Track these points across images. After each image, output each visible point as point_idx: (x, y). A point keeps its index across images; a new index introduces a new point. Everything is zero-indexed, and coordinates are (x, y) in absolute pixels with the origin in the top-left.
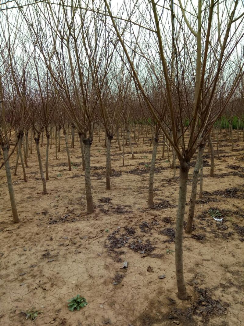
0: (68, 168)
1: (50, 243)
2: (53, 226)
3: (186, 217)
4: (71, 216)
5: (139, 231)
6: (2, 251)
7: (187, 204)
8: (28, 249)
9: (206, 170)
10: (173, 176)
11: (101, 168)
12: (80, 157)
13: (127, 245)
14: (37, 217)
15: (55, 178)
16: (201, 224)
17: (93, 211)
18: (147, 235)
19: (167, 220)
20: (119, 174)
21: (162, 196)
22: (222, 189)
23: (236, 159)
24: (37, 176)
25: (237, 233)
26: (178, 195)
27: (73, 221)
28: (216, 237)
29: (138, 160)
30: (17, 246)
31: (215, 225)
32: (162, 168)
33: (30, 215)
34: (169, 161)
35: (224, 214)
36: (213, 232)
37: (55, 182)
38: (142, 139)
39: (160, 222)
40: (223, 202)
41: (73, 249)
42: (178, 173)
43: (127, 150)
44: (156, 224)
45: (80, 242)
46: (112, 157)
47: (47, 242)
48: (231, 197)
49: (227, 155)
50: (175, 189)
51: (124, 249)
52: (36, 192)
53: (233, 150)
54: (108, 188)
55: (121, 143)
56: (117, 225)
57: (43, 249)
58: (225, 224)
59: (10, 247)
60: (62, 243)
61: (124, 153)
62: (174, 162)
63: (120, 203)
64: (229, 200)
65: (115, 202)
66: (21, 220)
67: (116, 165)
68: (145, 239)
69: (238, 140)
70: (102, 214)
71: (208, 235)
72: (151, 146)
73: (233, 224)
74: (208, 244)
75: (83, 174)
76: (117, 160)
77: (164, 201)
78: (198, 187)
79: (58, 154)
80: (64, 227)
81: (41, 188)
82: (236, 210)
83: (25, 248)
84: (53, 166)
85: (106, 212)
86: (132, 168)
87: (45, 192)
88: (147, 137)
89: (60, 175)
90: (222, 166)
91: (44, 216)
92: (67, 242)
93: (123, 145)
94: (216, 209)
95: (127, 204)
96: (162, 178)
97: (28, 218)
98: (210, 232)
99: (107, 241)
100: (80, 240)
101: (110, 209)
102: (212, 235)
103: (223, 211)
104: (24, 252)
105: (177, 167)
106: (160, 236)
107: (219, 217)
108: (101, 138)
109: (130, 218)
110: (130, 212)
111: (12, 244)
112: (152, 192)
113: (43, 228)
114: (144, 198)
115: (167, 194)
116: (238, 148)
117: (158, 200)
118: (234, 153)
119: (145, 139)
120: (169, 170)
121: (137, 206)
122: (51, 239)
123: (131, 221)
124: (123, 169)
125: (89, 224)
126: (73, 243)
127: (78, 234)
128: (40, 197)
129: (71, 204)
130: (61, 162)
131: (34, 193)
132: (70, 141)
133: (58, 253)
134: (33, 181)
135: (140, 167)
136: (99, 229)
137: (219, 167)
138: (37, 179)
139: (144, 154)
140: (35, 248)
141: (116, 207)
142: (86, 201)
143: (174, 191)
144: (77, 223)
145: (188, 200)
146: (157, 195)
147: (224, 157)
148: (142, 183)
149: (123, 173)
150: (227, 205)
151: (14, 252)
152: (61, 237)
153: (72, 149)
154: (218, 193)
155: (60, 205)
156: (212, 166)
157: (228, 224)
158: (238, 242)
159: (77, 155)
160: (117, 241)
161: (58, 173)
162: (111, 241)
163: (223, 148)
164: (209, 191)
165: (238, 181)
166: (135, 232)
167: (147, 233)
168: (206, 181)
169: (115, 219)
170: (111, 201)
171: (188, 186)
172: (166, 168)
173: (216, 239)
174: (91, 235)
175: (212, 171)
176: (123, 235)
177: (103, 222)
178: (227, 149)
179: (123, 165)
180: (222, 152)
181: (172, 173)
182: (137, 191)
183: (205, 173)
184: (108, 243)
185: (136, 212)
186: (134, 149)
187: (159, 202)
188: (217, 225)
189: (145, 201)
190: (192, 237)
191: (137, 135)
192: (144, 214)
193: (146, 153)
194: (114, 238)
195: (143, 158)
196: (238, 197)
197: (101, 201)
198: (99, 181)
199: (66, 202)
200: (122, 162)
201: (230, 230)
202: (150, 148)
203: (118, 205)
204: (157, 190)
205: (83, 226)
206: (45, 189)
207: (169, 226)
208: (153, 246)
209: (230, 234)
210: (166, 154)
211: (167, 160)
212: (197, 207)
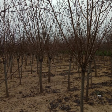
0: (30, 72)
1: (23, 106)
2: (24, 99)
3: (85, 94)
4: (33, 94)
5: (63, 101)
6: (2, 110)
7: (85, 89)
8: (13, 109)
9: (93, 74)
10: (78, 76)
11: (46, 73)
12: (36, 68)
13: (58, 107)
14: (17, 95)
15: (25, 77)
16: (92, 98)
17: (43, 92)
18: (67, 103)
19: (76, 96)
20: (54, 75)
21: (74, 85)
22: (101, 82)
23: (107, 69)
24: (16, 76)
25: (108, 101)
26: (81, 85)
27: (33, 96)
28: (98, 103)
29: (62, 69)
30: (8, 107)
31: (98, 98)
32: (73, 73)
33: (14, 94)
34: (76, 70)
35: (102, 93)
36: (97, 101)
37: (25, 79)
38: (64, 60)
39: (73, 97)
40: (101, 88)
41: (34, 109)
42: (81, 75)
43: (57, 64)
44: (71, 98)
45: (37, 106)
46: (51, 68)
47: (22, 106)
48: (105, 86)
49: (102, 67)
50: (80, 82)
51: (57, 109)
52: (16, 83)
53: (105, 65)
54: (49, 81)
55: (55, 61)
56: (54, 98)
57: (20, 109)
58: (102, 97)
59: (5, 108)
60: (28, 106)
61: (56, 66)
62: (79, 70)
63: (55, 88)
64: (104, 87)
65: (52, 88)
66: (10, 96)
67: (52, 71)
68: (66, 104)
69: (107, 61)
70: (47, 93)
71: (95, 102)
72: (68, 63)
73: (106, 98)
74: (95, 107)
75: (38, 75)
76: (53, 69)
77: (75, 88)
78: (90, 82)
79: (26, 66)
80: (30, 99)
81: (18, 82)
82: (107, 91)
83: (12, 108)
84: (23, 72)
85: (48, 93)
86: (60, 73)
87: (20, 84)
88: (66, 59)
89: (27, 76)
90: (101, 72)
91: (20, 94)
92: (31, 106)
93: (55, 62)
94: (98, 91)
95: (58, 89)
96: (74, 77)
97: (13, 95)
98: (96, 101)
99: (49, 105)
100: (37, 105)
101: (50, 91)
102: (96, 102)
103: (101, 92)
104: (12, 110)
105: (80, 72)
106: (73, 103)
107: (100, 95)
108: (45, 59)
109: (59, 95)
110: (60, 92)
111: (6, 106)
112: (69, 83)
113: (20, 99)
114: (66, 86)
115: (76, 84)
116: (107, 64)
117: (72, 87)
118: (106, 66)
119: (65, 60)
120: (77, 74)
121: (63, 90)
122: (24, 105)
123: (60, 96)
124: (56, 73)
125: (41, 98)
126: (34, 106)
127: (36, 102)
128: (18, 86)
129: (32, 89)
130: (27, 70)
131: (15, 84)
132: (32, 60)
133: (27, 110)
134: (15, 79)
135: (63, 72)
136: (46, 100)
137: (99, 73)
138: (16, 78)
139: (65, 67)
140: (16, 108)
141: (53, 90)
142: (39, 87)
143: (79, 83)
144: (35, 97)
145: (85, 87)
146: (71, 85)
147: (101, 68)
148: (65, 80)
149: (56, 75)
150: (103, 89)
151: (7, 110)
152: (28, 104)
153: (32, 64)
154: (99, 84)
155: (27, 89)
156: (96, 72)
157: (104, 98)
158: (108, 105)
159: (34, 67)
160: (54, 105)
161: (26, 75)
162: (51, 105)
163: (101, 64)
164: (94, 83)
165: (108, 79)
166: (62, 101)
167: (67, 102)
168: (93, 79)
169: (53, 96)
170: (51, 87)
171: (85, 81)
172: (76, 73)
173: (99, 104)
174: (42, 103)
175: (96, 74)
176: (56, 103)
177: (48, 96)
178: (102, 65)
179: (56, 72)
180: (100, 66)
181: (78, 75)
182: (62, 83)
183: (92, 75)
184: (50, 106)
185: (62, 92)
186: (60, 64)
187: (73, 88)
188: (99, 98)
189: (66, 87)
190: (88, 104)
191: (62, 58)
192: (66, 93)
193: (66, 66)
194: (52, 104)
195: (65, 68)
196: (108, 86)
197: (46, 87)
198: (45, 78)
199: (30, 88)
200: (55, 70)
201: (105, 100)
202: (67, 64)
203: (54, 89)
204: (72, 83)
205: (38, 98)
206: (20, 82)
207: (77, 99)
208: (70, 108)
209: (105, 102)
210: (75, 67)
211: (76, 69)
212: (89, 90)
